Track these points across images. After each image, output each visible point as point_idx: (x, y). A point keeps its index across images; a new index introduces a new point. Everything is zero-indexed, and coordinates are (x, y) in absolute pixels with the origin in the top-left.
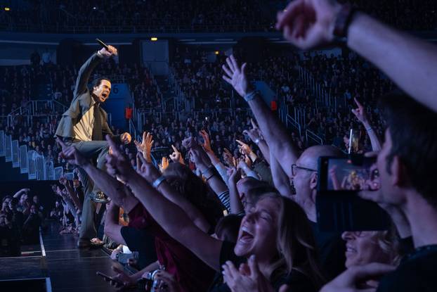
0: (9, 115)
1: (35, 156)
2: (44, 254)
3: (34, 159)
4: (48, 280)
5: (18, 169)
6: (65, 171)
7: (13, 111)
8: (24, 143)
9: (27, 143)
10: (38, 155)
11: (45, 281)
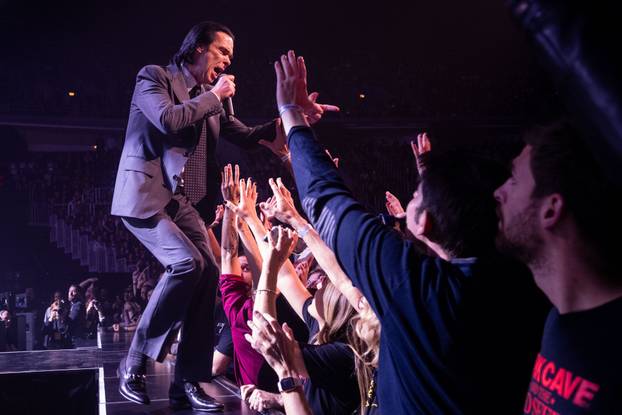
0: (71, 203)
1: (96, 246)
2: (100, 346)
3: (95, 250)
4: (101, 370)
5: (78, 261)
6: (128, 263)
7: (74, 199)
8: (85, 233)
9: (89, 234)
10: (99, 246)
11: (98, 371)
